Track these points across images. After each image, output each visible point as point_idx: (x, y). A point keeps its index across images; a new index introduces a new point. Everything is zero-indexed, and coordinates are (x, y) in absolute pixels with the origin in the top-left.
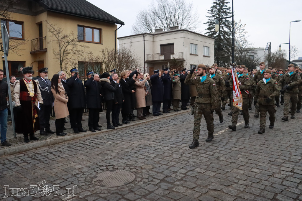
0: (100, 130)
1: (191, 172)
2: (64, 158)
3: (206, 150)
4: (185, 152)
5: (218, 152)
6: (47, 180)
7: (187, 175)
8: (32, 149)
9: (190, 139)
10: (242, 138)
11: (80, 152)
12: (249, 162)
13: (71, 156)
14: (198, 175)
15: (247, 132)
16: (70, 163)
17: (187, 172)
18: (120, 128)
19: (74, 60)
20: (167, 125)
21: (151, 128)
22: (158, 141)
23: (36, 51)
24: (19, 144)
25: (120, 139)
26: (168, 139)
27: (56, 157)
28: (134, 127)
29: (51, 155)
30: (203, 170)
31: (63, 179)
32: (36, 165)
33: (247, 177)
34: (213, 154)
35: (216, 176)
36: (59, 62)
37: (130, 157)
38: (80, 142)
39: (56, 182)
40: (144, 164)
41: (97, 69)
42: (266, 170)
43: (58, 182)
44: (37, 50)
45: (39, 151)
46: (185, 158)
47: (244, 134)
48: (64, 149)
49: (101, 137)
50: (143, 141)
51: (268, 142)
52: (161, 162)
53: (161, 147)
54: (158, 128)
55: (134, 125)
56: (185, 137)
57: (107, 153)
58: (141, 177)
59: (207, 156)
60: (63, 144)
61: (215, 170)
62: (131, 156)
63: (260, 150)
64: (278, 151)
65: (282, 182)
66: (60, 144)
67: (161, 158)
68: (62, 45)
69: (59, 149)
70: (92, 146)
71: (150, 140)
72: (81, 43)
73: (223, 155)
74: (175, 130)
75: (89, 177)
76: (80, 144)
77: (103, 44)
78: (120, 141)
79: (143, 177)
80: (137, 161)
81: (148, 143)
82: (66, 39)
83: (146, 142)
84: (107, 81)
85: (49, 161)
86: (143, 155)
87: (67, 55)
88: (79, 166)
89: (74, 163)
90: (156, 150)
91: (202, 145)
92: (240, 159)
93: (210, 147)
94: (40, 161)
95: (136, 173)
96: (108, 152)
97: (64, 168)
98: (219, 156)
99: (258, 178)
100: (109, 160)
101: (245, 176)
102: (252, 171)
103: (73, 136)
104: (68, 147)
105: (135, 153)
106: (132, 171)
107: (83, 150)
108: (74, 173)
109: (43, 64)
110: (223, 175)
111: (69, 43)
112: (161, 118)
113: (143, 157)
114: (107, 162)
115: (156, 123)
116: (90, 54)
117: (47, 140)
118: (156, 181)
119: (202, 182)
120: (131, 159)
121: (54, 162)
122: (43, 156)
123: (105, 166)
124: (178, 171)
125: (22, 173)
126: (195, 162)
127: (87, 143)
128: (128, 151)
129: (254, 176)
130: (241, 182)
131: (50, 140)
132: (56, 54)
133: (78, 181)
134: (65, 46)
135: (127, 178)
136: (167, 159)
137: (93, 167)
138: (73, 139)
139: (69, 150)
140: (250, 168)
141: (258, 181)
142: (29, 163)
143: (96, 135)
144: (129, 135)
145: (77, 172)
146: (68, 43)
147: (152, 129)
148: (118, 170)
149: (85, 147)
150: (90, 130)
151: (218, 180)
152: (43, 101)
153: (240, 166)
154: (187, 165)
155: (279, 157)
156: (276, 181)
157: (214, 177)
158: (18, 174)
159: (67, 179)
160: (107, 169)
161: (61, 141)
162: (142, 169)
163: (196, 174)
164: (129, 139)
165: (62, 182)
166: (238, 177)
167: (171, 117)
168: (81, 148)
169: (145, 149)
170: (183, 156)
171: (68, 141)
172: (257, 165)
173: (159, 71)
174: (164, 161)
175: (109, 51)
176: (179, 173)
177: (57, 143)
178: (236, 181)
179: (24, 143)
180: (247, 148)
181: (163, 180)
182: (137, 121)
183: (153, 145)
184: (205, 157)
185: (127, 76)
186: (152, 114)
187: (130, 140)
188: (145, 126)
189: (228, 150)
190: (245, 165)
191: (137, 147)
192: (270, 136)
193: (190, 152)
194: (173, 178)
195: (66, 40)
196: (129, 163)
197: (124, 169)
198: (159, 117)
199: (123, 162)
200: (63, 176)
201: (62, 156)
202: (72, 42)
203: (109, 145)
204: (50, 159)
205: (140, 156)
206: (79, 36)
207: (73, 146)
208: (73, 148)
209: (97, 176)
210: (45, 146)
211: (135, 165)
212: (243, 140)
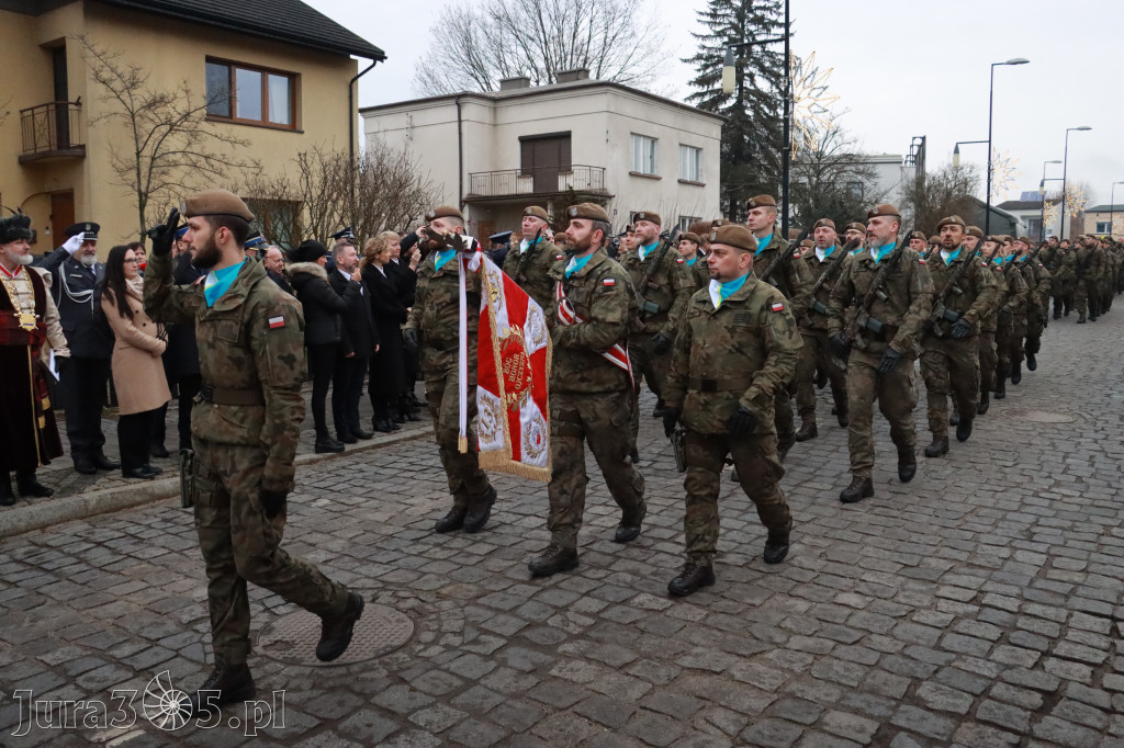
1: (617, 610)
2: (149, 563)
3: (675, 527)
6: (85, 643)
7: (605, 620)
8: (27, 531)
10: (809, 485)
12: (829, 571)
13: (176, 555)
14: (644, 620)
15: (826, 463)
16: (173, 579)
17: (606, 608)
18: (367, 448)
23: (44, 155)
25: (361, 491)
26: (540, 489)
27: (121, 557)
28: (416, 442)
29: (101, 550)
30: (663, 600)
31: (146, 638)
32: (42, 590)
33: (818, 622)
35: (709, 622)
36: (137, 197)
37: (396, 555)
39: (117, 653)
40: (448, 581)
41: (280, 226)
42: (885, 599)
43: (127, 650)
44: (47, 149)
45: (54, 536)
46: (598, 556)
47: (817, 470)
48: (149, 527)
51: (899, 498)
52: (509, 574)
53: (510, 518)
55: (414, 438)
57: (313, 541)
58: (436, 627)
60: (149, 511)
61: (706, 598)
62: (402, 552)
63: (870, 527)
64: (935, 528)
65: (940, 638)
66: (137, 511)
67: (510, 557)
68: (143, 132)
69: (133, 530)
72: (221, 128)
73: (736, 544)
77: (302, 132)
78: (360, 496)
79: (443, 629)
80: (424, 569)
82: (158, 111)
84: (314, 272)
85: (92, 575)
86: (443, 549)
87: (163, 173)
89: (188, 580)
90: (496, 530)
92: (799, 558)
94: (55, 575)
95: (418, 614)
96: (315, 538)
97: (151, 600)
98: (724, 550)
99: (859, 626)
101: (812, 619)
102: (839, 602)
104: (165, 520)
105: (416, 541)
106: (402, 605)
108: (186, 618)
109: (73, 205)
110: (736, 619)
111: (172, 125)
113: (446, 554)
116: (252, 170)
117: (86, 496)
118: (490, 642)
119: (657, 642)
120: (401, 563)
121: (112, 577)
122: (69, 555)
124: (572, 603)
126: (635, 573)
128: (391, 533)
129: (842, 621)
130: (795, 642)
131: (97, 493)
132: (123, 167)
133: (200, 645)
135: (384, 632)
137: (260, 594)
139: (171, 531)
140: (832, 593)
141: (857, 635)
142: (14, 584)
144: (395, 476)
145: (199, 611)
146: (168, 127)
151: (714, 635)
152: (68, 346)
153: (795, 583)
154: (606, 584)
155: (937, 552)
156: (918, 637)
157: (702, 624)
159: (159, 639)
161: (138, 499)
163: (636, 615)
164: (395, 489)
165: (142, 651)
166: (788, 624)
171: (167, 496)
172: (857, 581)
173: (509, 235)
175: (327, 159)
176: (576, 612)
177: (124, 507)
178: (779, 638)
180: (823, 522)
181: (516, 639)
184: (673, 554)
185: (389, 254)
187: (398, 493)
189: (755, 527)
190: (816, 581)
191: (424, 517)
194: (554, 631)
195: (162, 112)
196: (395, 576)
197: (373, 601)
199: (372, 575)
200: (146, 630)
201: (144, 553)
202: (185, 123)
203: (322, 511)
204: (98, 565)
205: (435, 553)
206: (213, 99)
207: (186, 516)
208: (185, 525)
209: (273, 628)
210: (77, 518)
211: (417, 585)
212: (814, 491)
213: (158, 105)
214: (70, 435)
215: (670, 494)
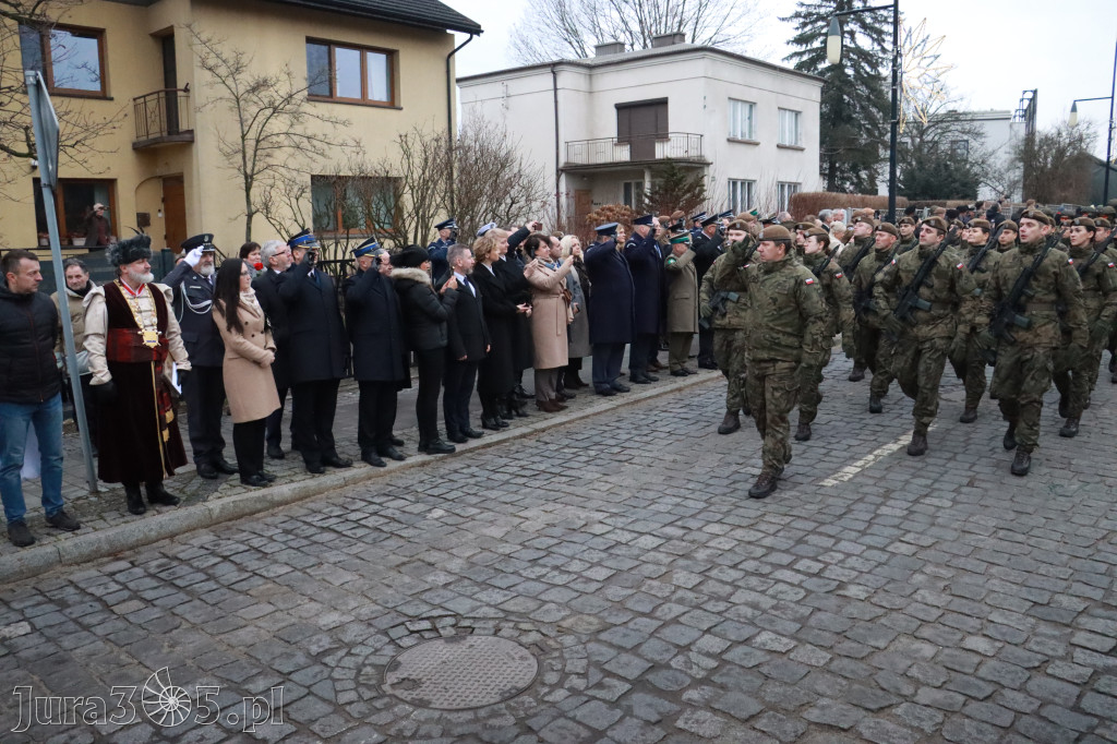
0: (401, 458)
1: (740, 650)
2: (275, 582)
3: (793, 550)
4: (719, 560)
5: (840, 561)
6: (221, 674)
7: (728, 662)
8: (157, 541)
9: (734, 500)
10: (927, 501)
11: (332, 557)
12: (954, 609)
13: (300, 574)
14: (768, 663)
15: (946, 472)
16: (299, 602)
17: (728, 649)
18: (478, 448)
19: (295, 173)
20: (646, 435)
21: (587, 448)
22: (614, 510)
23: (156, 141)
24: (108, 519)
25: (474, 500)
26: (653, 502)
27: (247, 575)
28: (526, 441)
29: (228, 566)
30: (785, 640)
31: (278, 671)
32: (176, 611)
33: (946, 671)
34: (821, 570)
35: (835, 665)
36: (242, 180)
37: (514, 579)
38: (331, 512)
40: (568, 612)
42: (1016, 645)
43: (260, 684)
44: (159, 135)
45: (183, 547)
46: (718, 584)
47: (936, 481)
48: (271, 539)
49: (406, 488)
50: (561, 506)
51: (1024, 519)
52: (629, 605)
53: (625, 537)
54: (616, 450)
55: (523, 436)
56: (717, 492)
57: (432, 560)
58: (560, 667)
59: (799, 577)
60: (269, 520)
61: (828, 639)
62: (520, 575)
63: (994, 554)
64: (1064, 558)
65: (1079, 697)
66: (258, 520)
67: (629, 584)
68: (248, 116)
69: (256, 542)
70: (376, 529)
71: (588, 504)
72: (323, 109)
73: (856, 573)
74: (678, 458)
75: (370, 665)
76: (333, 521)
77: (401, 109)
78: (474, 506)
79: (567, 670)
80: (543, 597)
81: (579, 518)
82: (263, 93)
83: (571, 511)
84: (418, 278)
85: (222, 594)
86: (562, 572)
87: (268, 155)
88: (331, 619)
89: (313, 604)
90: (612, 551)
91: (779, 531)
92: (921, 592)
93: (812, 539)
94: (188, 593)
95: (540, 650)
96: (434, 557)
97: (279, 626)
98: (845, 580)
99: (990, 677)
100: (442, 592)
101: (940, 668)
102: (967, 647)
103: (302, 484)
104: (287, 532)
105: (534, 562)
106: (524, 639)
107: (342, 544)
108: (314, 649)
109: (183, 187)
110: (862, 665)
111: (275, 110)
112: (623, 405)
113: (565, 578)
114: (432, 602)
115: (607, 428)
116: (354, 149)
117: (210, 504)
118: (615, 687)
119: (781, 690)
120: (520, 588)
121: (241, 597)
122: (198, 570)
123: (428, 618)
124: (694, 642)
125: (131, 644)
126: (755, 606)
127: (353, 516)
128: (508, 552)
129: (971, 671)
130: (924, 695)
131: (219, 503)
132: (229, 151)
133: (331, 682)
134: (261, 118)
135: (508, 671)
136: (651, 588)
137: (384, 623)
138: (302, 497)
139: (291, 544)
140: (959, 636)
141: (989, 689)
142: (150, 603)
143: (387, 479)
144: (507, 482)
145: (326, 642)
146: (271, 110)
147: (592, 453)
148: (475, 638)
149: (349, 533)
150: (366, 458)
151: (840, 684)
152: (189, 359)
153: (919, 623)
154: (727, 619)
155: (1068, 587)
156: (1054, 695)
157: (826, 670)
158: (116, 649)
159: (290, 673)
160: (434, 629)
161: (259, 506)
162: (562, 631)
163: (760, 657)
164: (509, 499)
165: (274, 686)
166: (914, 672)
167: (661, 402)
168: (333, 536)
169: (572, 545)
170: (711, 578)
171: (286, 503)
172: (984, 622)
173: (615, 227)
174: (642, 596)
175: (427, 139)
176: (699, 652)
178: (907, 689)
179: (126, 519)
180: (945, 546)
181: (639, 684)
182: (534, 420)
183: (598, 529)
184: (792, 585)
185: (498, 252)
186: (591, 385)
187: (512, 503)
188: (566, 442)
189: (875, 552)
190: (941, 620)
191: (540, 534)
192: (1033, 490)
193: (737, 560)
194: (678, 674)
195: (265, 95)
196: (516, 604)
197: (495, 634)
198: (619, 400)
199: (492, 603)
200: (277, 661)
201: (268, 571)
202: (288, 107)
203: (438, 524)
204: (226, 583)
205: (554, 577)
206: (314, 80)
207: (305, 527)
208: (306, 538)
209: (399, 663)
210: (203, 527)
211: (538, 616)
212: (933, 509)
213: (262, 88)
214: (193, 440)
215: (784, 510)
